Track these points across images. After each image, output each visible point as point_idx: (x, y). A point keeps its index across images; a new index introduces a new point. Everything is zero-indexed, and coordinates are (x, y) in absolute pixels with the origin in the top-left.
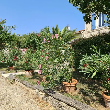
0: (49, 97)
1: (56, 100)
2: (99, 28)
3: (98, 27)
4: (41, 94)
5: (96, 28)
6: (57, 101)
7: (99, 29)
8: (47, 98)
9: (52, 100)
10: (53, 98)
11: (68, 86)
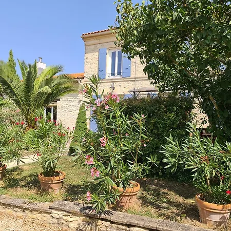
0: (98, 224)
1: (120, 226)
2: (112, 77)
3: (110, 76)
4: (71, 220)
5: (107, 77)
6: (124, 227)
7: (112, 79)
8: (94, 227)
9: (109, 228)
10: (112, 223)
11: (128, 194)
